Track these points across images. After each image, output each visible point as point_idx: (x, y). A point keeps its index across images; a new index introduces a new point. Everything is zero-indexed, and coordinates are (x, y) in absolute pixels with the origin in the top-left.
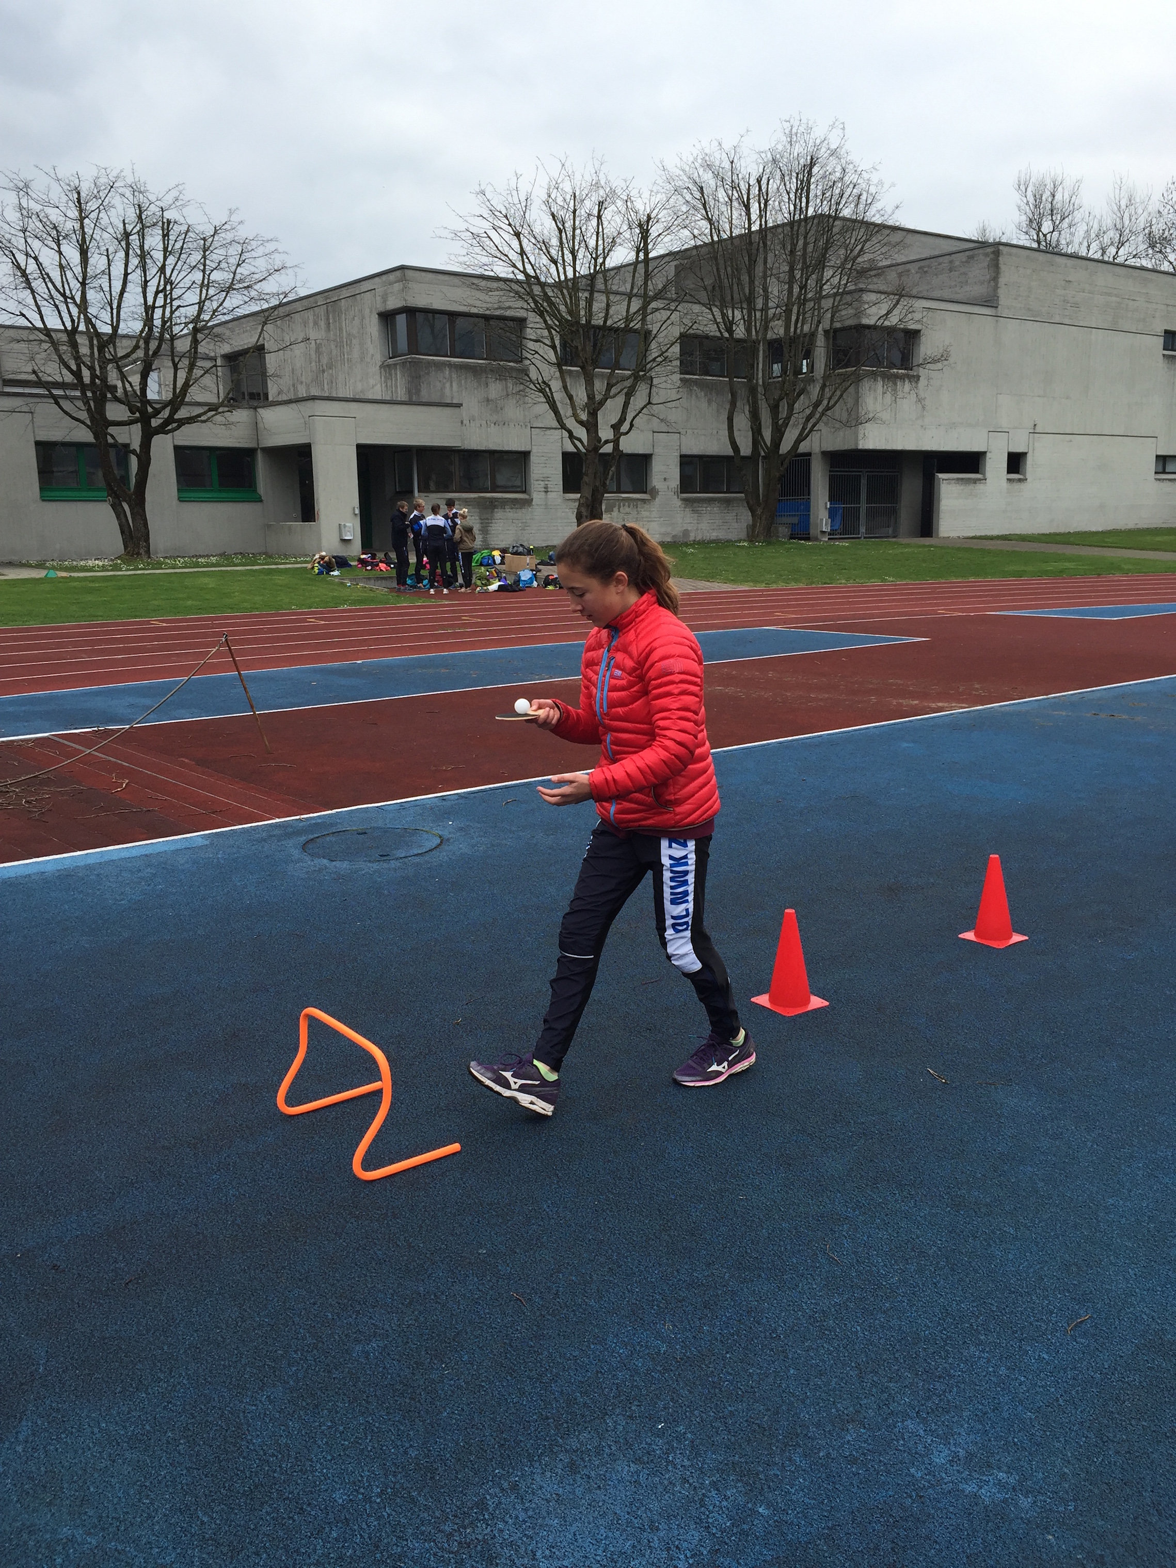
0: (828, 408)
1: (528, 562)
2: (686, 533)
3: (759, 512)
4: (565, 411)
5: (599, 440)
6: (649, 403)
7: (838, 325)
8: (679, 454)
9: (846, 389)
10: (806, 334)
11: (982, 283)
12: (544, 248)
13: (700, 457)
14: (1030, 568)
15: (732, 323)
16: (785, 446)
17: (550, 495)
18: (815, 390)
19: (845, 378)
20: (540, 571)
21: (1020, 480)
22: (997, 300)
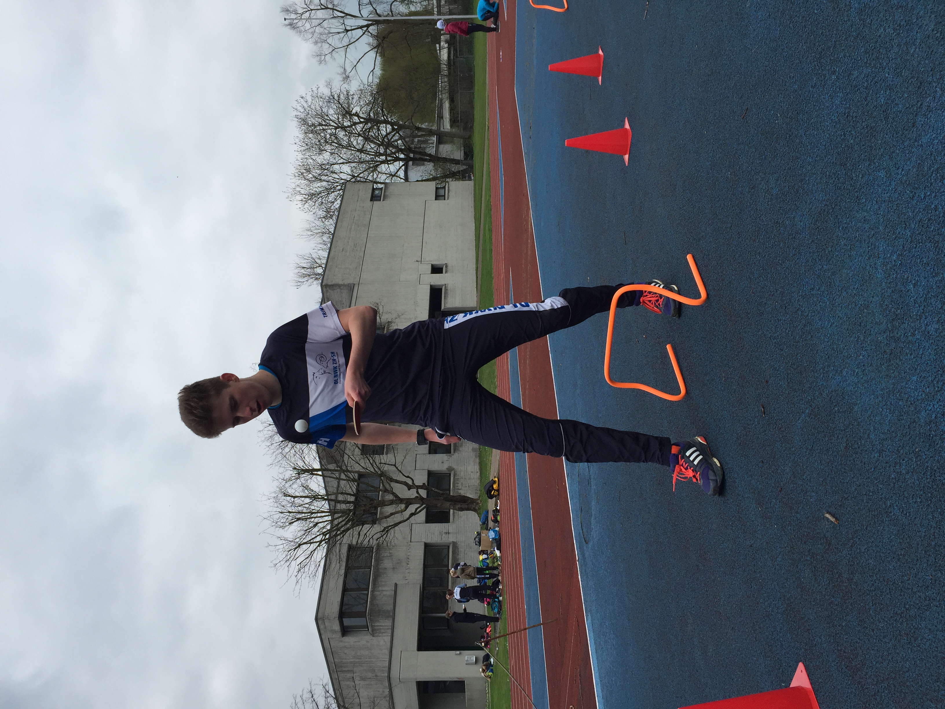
1: (484, 535)
2: (474, 450)
5: (417, 497)
6: (395, 465)
8: (428, 455)
11: (341, 291)
17: (451, 531)
20: (490, 528)
21: (446, 267)
22: (351, 284)
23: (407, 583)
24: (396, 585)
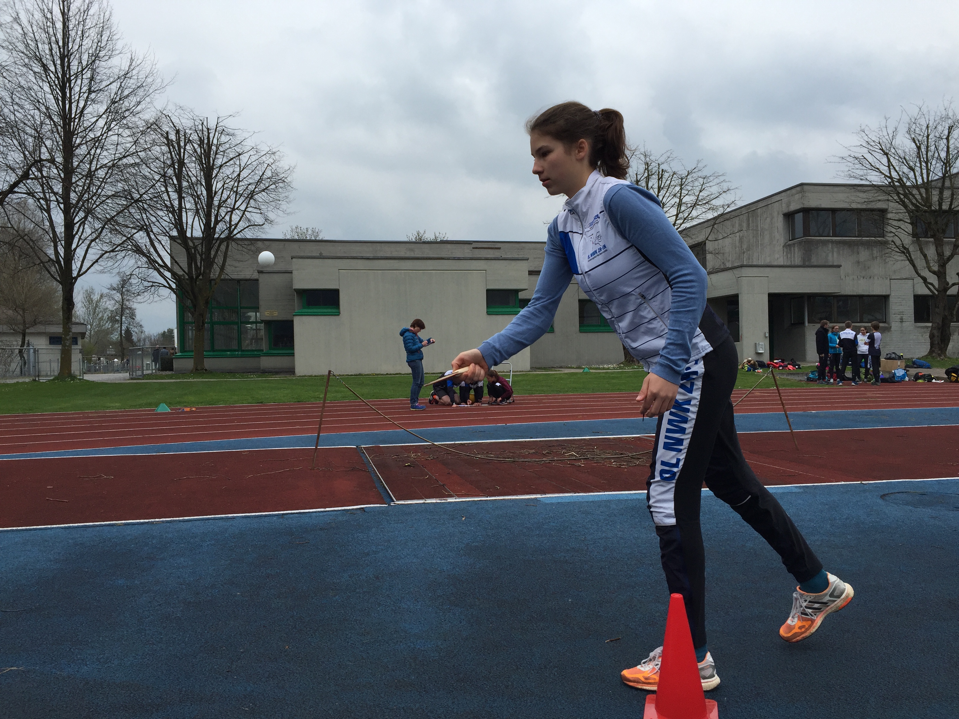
1: (901, 365)
4: (920, 264)
5: (948, 284)
17: (904, 324)
23: (842, 277)
24: (839, 266)
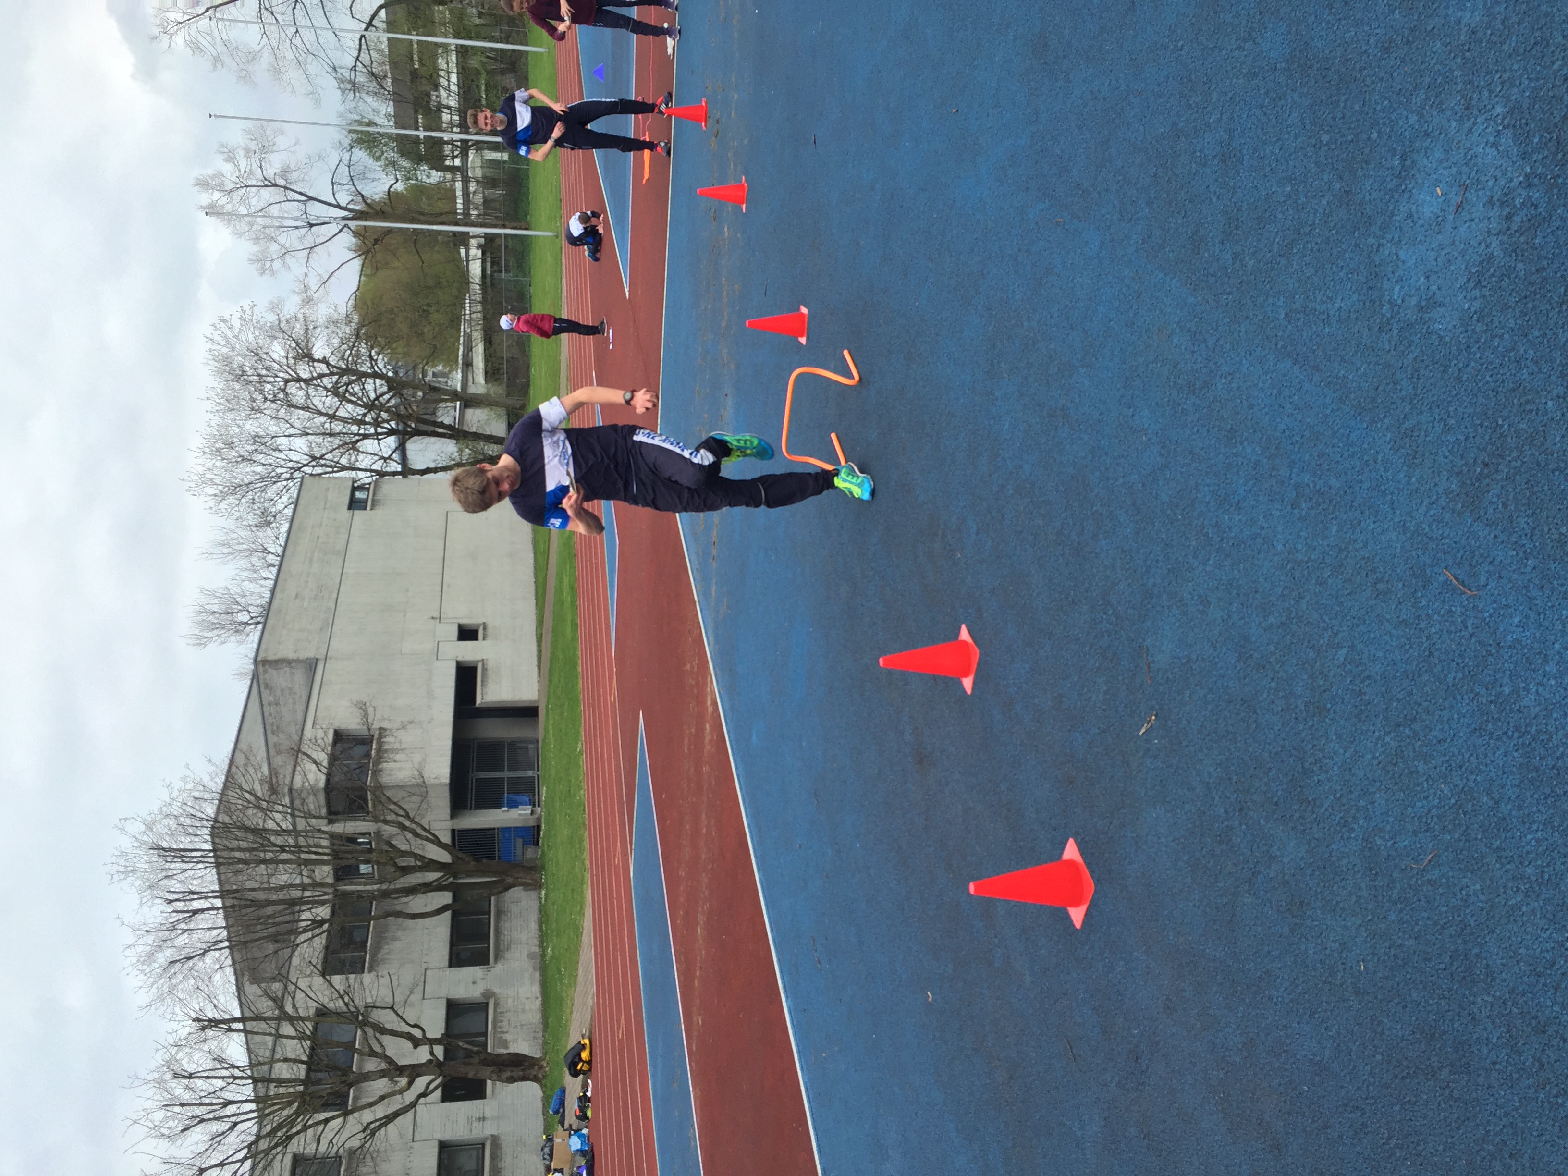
0: (407, 816)
1: (560, 1141)
2: (531, 956)
3: (510, 880)
4: (396, 1104)
5: (430, 1061)
6: (392, 1008)
7: (324, 811)
8: (448, 969)
9: (389, 799)
10: (332, 844)
11: (293, 674)
12: (218, 1139)
13: (452, 945)
14: (569, 618)
15: (314, 921)
16: (444, 857)
17: (488, 1114)
18: (388, 830)
19: (377, 801)
20: (571, 1126)
21: (485, 629)
22: (310, 659)
